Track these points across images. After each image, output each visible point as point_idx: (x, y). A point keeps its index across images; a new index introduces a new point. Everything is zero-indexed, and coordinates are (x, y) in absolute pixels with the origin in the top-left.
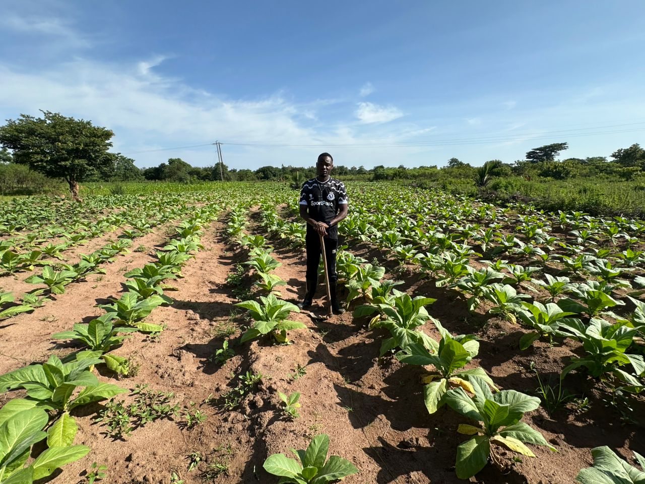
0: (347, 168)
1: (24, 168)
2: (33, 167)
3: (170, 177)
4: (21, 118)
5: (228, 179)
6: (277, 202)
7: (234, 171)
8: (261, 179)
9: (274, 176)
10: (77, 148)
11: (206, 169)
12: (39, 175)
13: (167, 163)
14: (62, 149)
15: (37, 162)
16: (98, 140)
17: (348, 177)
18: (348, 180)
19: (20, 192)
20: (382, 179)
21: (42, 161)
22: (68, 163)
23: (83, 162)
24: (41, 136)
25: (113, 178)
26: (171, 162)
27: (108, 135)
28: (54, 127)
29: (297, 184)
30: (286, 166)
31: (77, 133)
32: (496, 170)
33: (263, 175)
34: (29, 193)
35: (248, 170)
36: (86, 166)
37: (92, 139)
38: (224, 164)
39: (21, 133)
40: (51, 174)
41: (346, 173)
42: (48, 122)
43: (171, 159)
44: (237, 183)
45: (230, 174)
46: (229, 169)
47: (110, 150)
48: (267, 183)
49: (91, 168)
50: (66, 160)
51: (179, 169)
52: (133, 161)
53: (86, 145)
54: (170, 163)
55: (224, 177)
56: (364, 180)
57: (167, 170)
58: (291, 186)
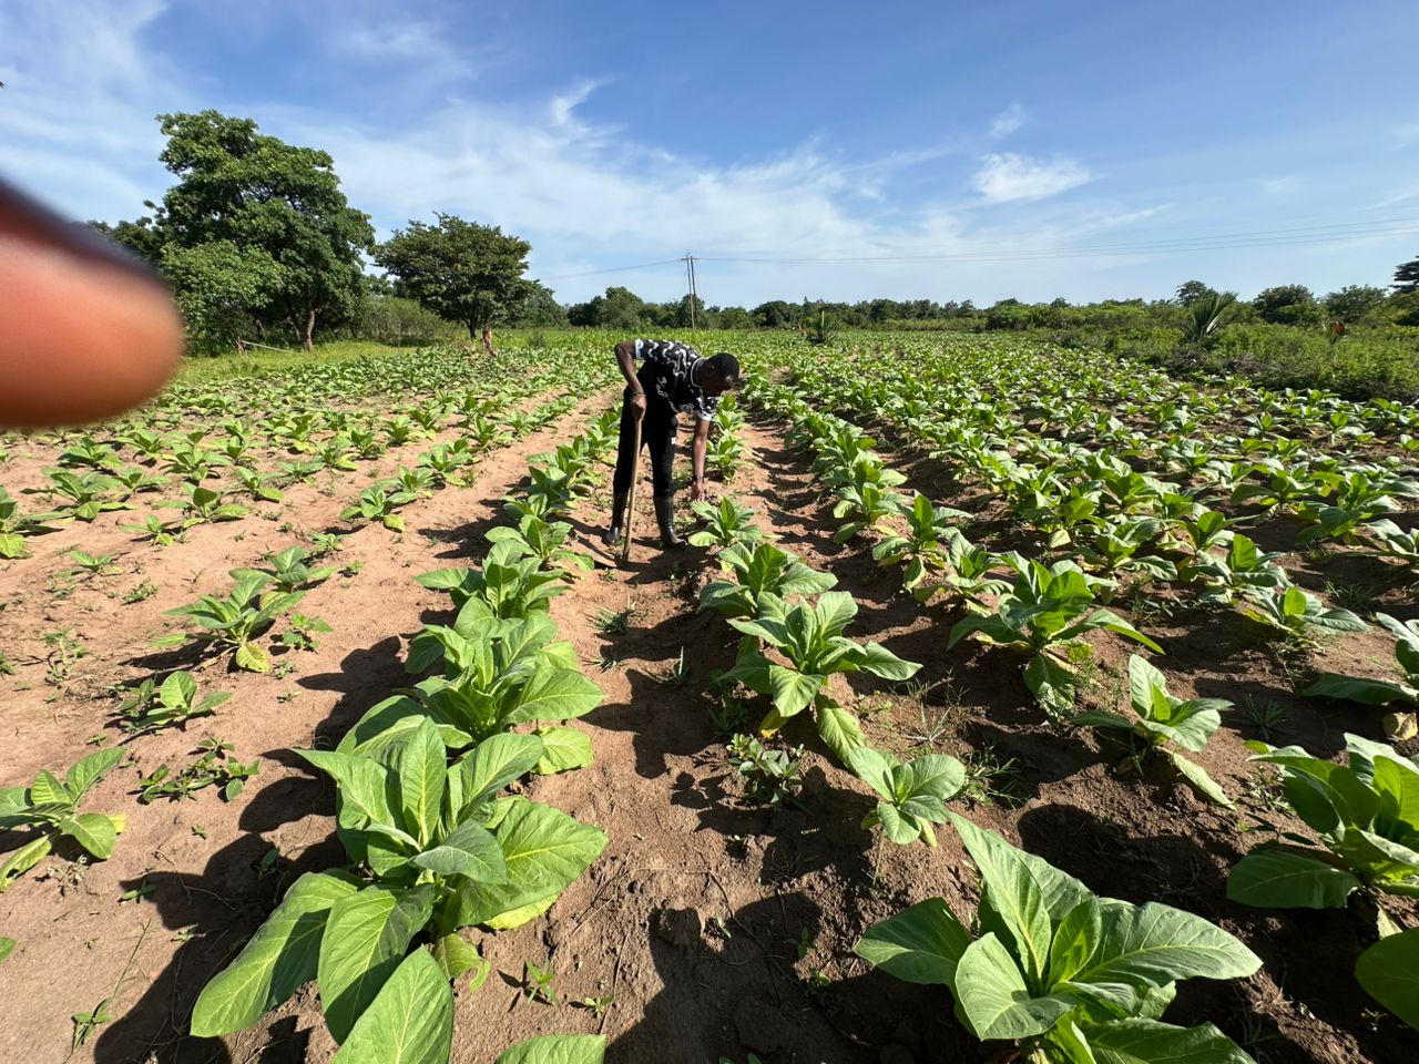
0: (936, 304)
1: (411, 306)
2: (425, 303)
3: (608, 320)
4: (410, 226)
5: (704, 326)
6: (776, 364)
7: (715, 310)
8: (762, 325)
9: (787, 320)
10: (482, 274)
11: (666, 307)
12: (430, 316)
13: (604, 296)
14: (464, 274)
15: (431, 295)
16: (510, 259)
17: (935, 323)
18: (932, 329)
19: (406, 342)
20: (1002, 327)
21: (436, 293)
22: (469, 297)
23: (489, 295)
24: (435, 252)
25: (522, 323)
26: (611, 293)
27: (523, 249)
28: (452, 238)
29: (820, 335)
30: (812, 300)
31: (481, 248)
32: (1286, 309)
33: (765, 319)
34: (422, 343)
35: (740, 309)
36: (494, 302)
37: (503, 257)
38: (698, 296)
39: (410, 250)
40: (447, 315)
41: (932, 315)
42: (444, 231)
43: (610, 289)
44: (717, 331)
45: (707, 315)
46: (706, 307)
47: (526, 276)
48: (772, 333)
49: (499, 305)
50: (467, 291)
51: (622, 307)
52: (551, 292)
53: (495, 268)
54: (609, 296)
55: (696, 322)
56: (965, 329)
57: (603, 309)
58: (809, 338)
